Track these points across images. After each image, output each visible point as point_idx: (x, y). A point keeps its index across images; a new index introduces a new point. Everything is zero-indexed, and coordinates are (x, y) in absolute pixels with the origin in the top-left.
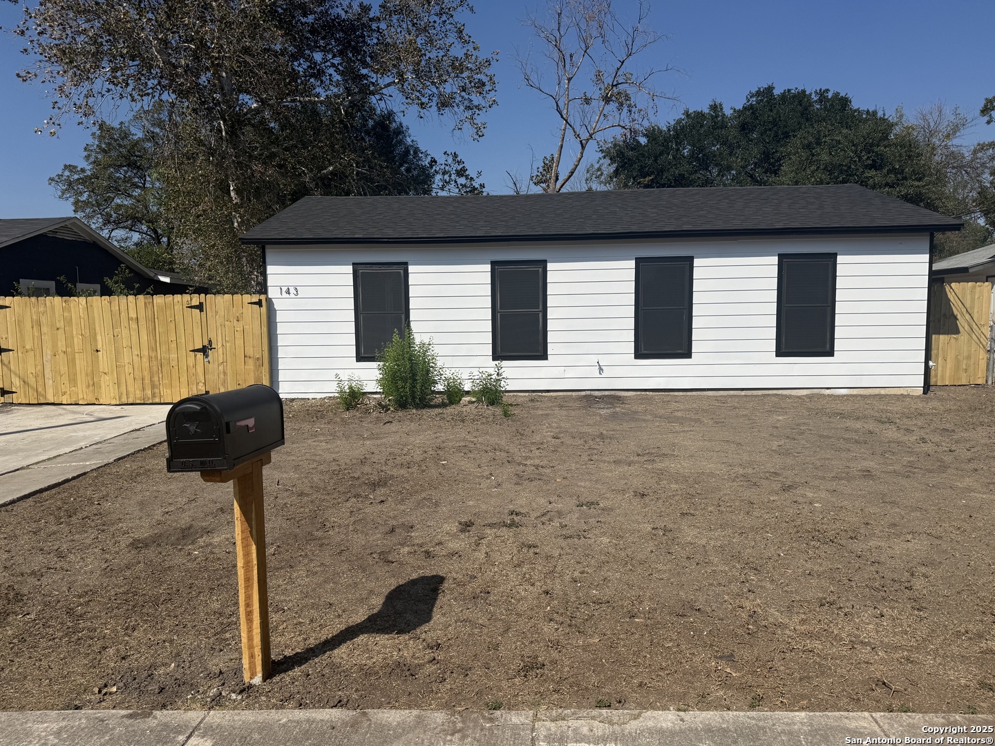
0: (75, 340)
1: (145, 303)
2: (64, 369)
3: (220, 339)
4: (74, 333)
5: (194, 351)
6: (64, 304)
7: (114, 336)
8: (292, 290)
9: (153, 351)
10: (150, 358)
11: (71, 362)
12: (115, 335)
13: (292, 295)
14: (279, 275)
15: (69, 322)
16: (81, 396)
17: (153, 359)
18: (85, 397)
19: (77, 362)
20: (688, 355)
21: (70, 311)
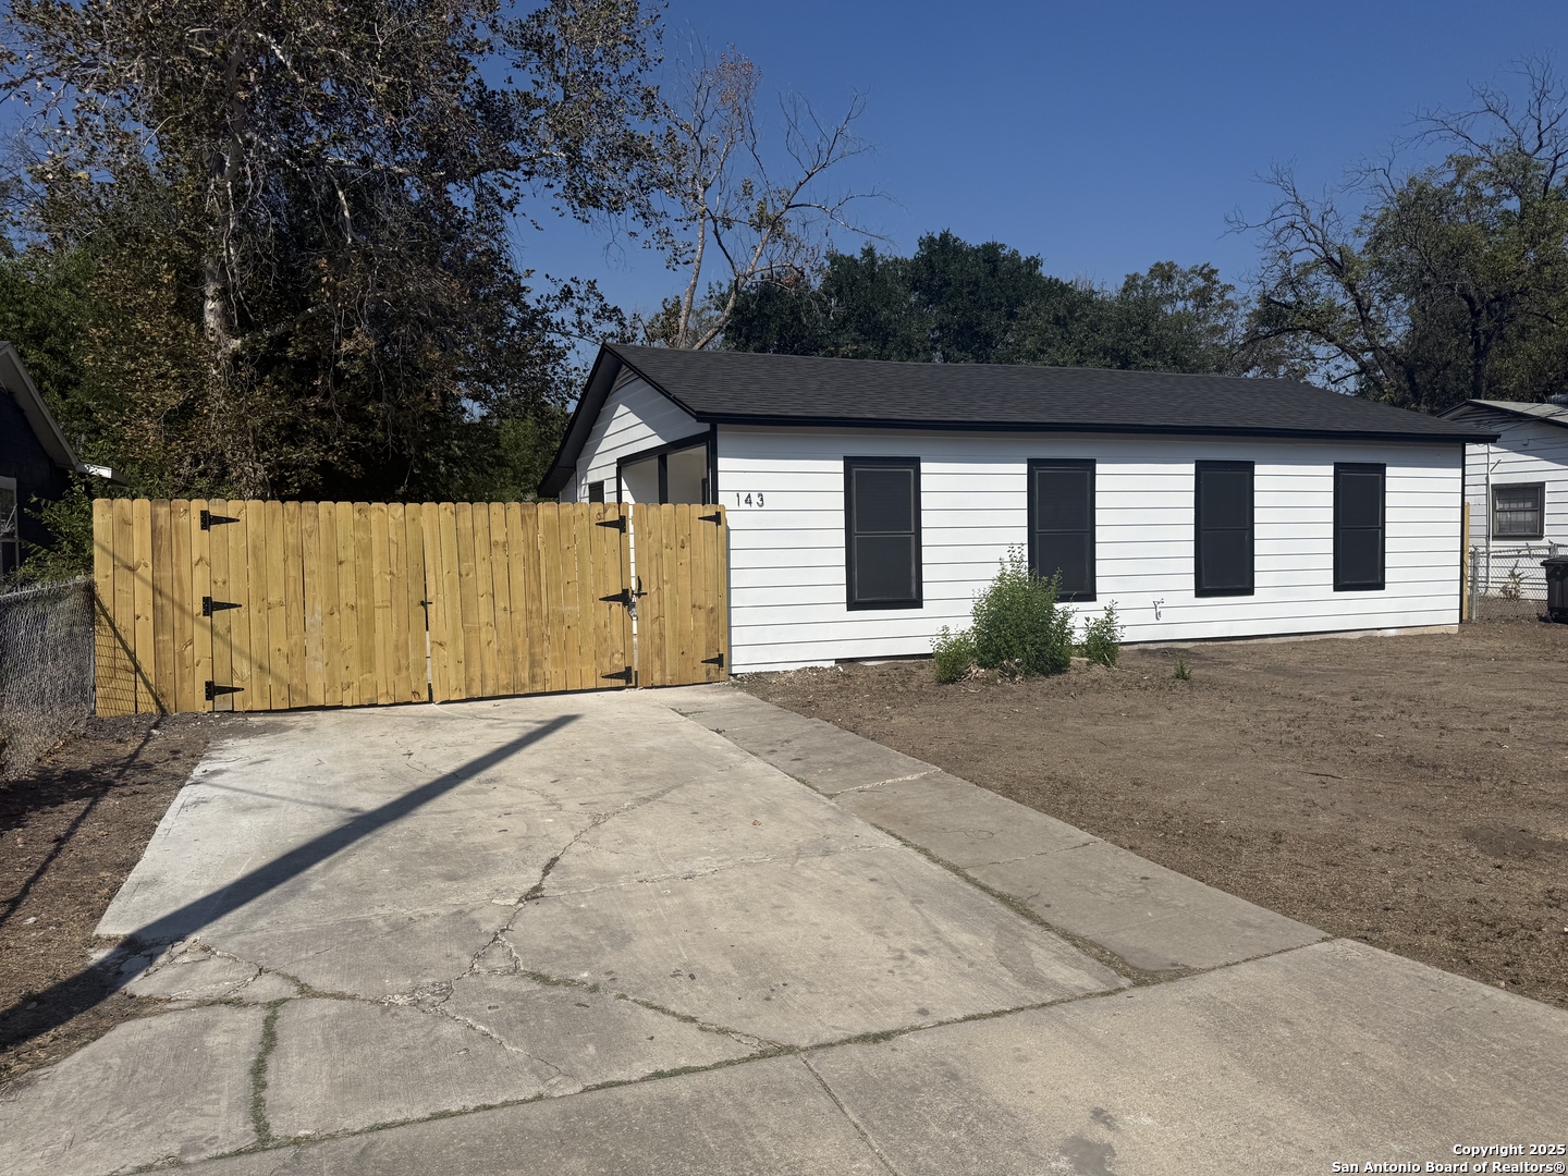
0: (377, 585)
1: (523, 517)
2: (350, 639)
3: (654, 578)
4: (376, 570)
5: (607, 599)
6: (357, 516)
7: (460, 575)
8: (755, 498)
9: (533, 600)
10: (529, 613)
11: (367, 626)
12: (464, 573)
13: (755, 506)
14: (736, 473)
15: (365, 550)
16: (382, 690)
17: (534, 616)
18: (391, 691)
19: (379, 625)
20: (1249, 591)
21: (368, 530)
